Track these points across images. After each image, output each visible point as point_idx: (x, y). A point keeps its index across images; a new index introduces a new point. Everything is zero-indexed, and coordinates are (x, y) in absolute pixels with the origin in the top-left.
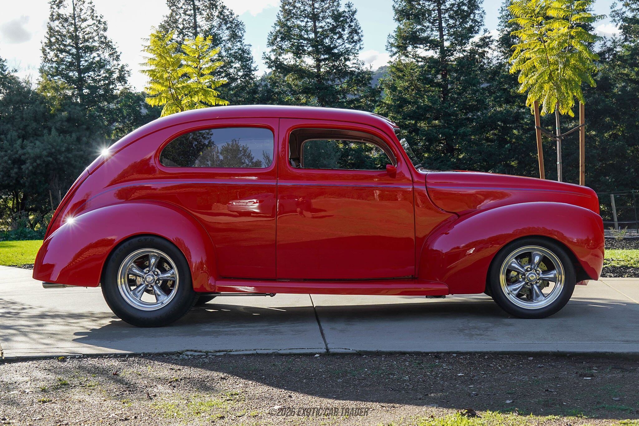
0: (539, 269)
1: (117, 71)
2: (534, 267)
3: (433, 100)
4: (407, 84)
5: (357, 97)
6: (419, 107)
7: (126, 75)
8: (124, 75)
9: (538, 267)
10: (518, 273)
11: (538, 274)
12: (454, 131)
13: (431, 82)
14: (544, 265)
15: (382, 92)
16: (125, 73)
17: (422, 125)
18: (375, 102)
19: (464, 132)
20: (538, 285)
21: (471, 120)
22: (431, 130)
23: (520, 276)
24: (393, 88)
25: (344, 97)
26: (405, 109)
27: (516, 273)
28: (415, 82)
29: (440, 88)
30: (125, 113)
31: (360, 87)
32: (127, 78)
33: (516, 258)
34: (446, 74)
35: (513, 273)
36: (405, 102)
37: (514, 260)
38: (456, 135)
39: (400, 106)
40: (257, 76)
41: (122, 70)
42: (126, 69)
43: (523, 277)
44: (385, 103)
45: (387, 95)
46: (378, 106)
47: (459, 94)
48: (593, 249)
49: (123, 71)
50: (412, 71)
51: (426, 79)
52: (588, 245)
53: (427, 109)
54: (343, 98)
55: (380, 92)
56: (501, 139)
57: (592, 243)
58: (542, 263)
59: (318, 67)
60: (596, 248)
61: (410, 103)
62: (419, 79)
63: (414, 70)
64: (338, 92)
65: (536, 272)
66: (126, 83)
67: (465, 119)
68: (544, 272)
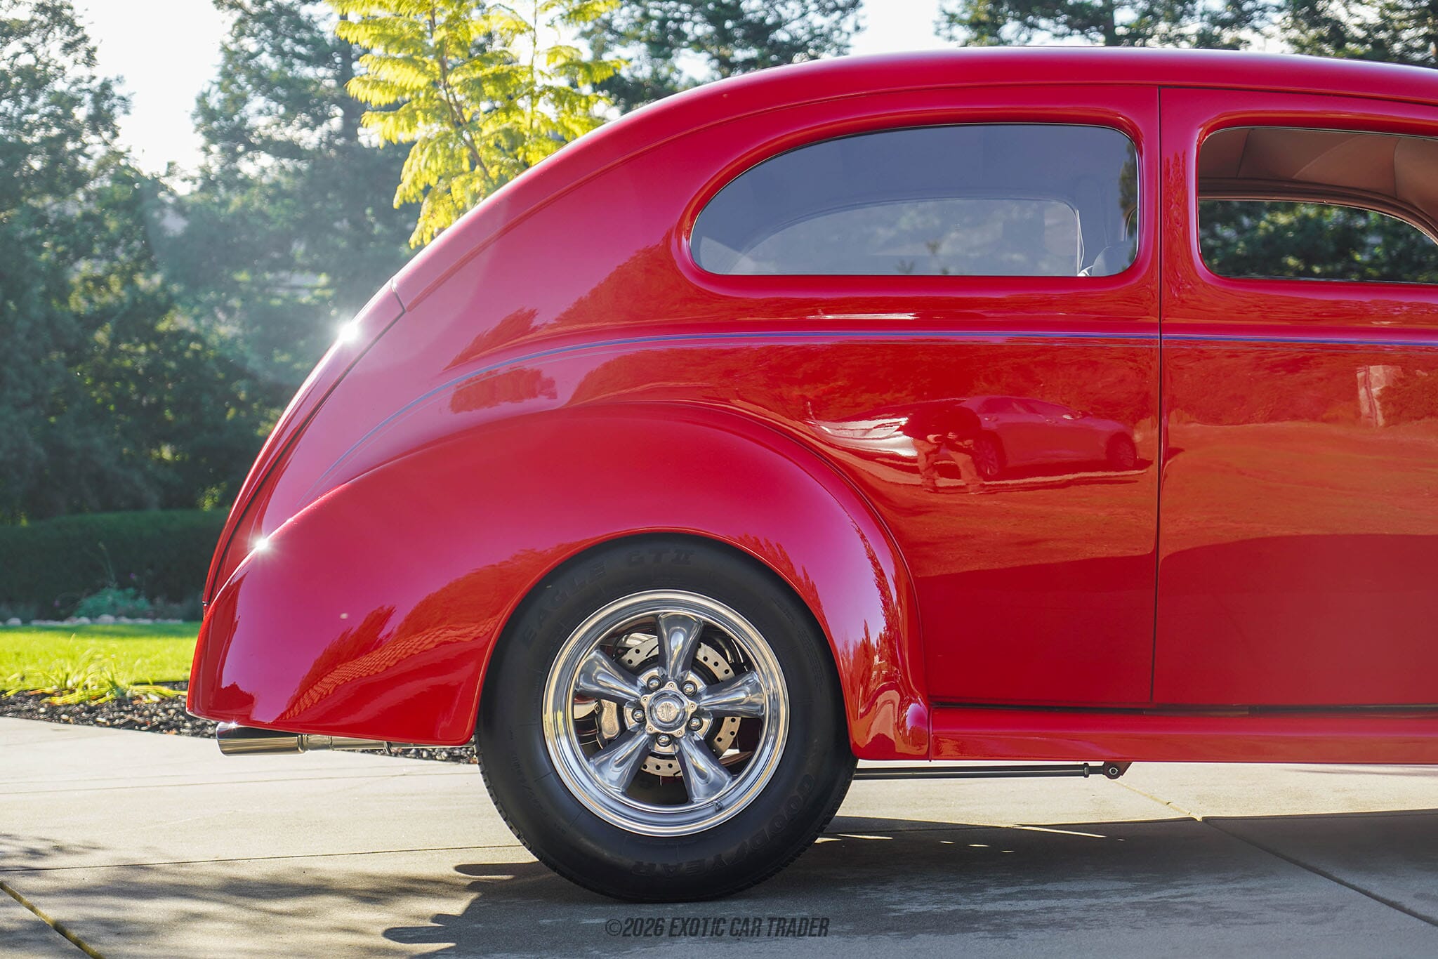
1: (88, 97)
7: (118, 111)
8: (109, 110)
16: (114, 106)
30: (113, 225)
32: (120, 120)
41: (103, 93)
42: (117, 90)
49: (107, 98)
66: (115, 135)
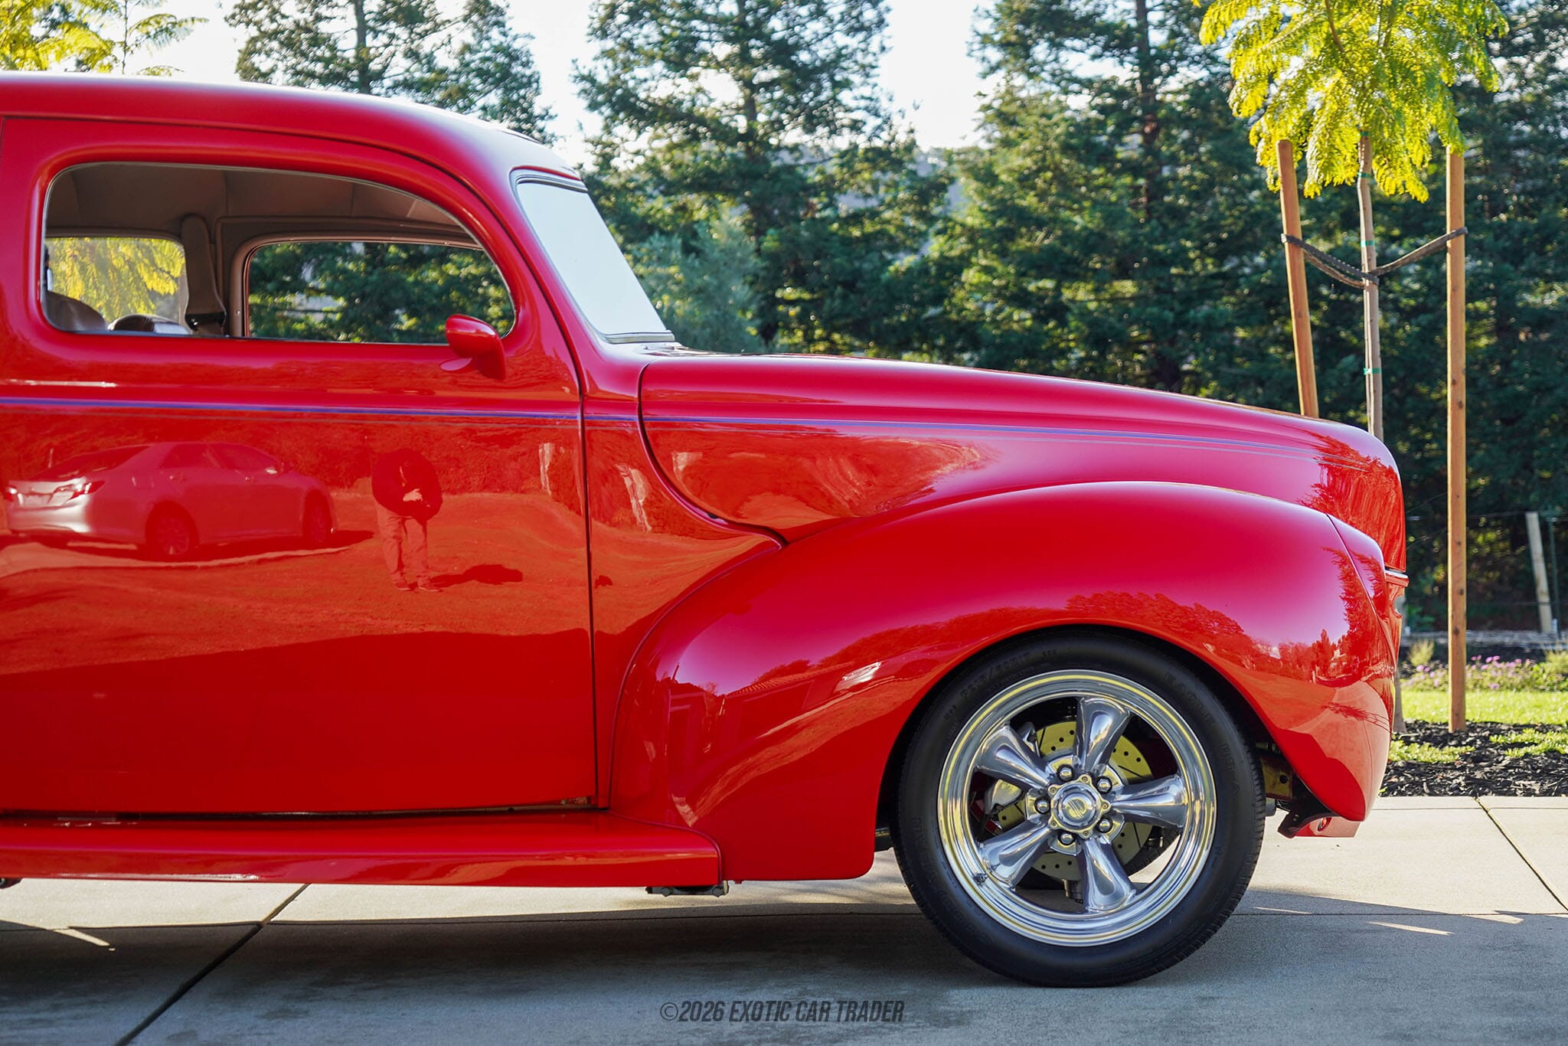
0: (1108, 772)
2: (1090, 762)
3: (1112, 216)
4: (1029, 162)
5: (873, 203)
6: (1067, 237)
9: (1104, 760)
10: (1025, 789)
11: (1107, 794)
12: (1179, 315)
13: (1105, 157)
14: (1135, 752)
15: (951, 188)
17: (1081, 293)
18: (931, 220)
19: (1209, 318)
20: (1105, 840)
21: (1230, 280)
22: (1106, 311)
23: (1030, 799)
24: (986, 177)
25: (831, 204)
26: (1023, 243)
27: (1015, 790)
28: (1053, 156)
29: (1136, 177)
31: (884, 171)
33: (1016, 724)
34: (1155, 132)
35: (1002, 793)
36: (1025, 219)
37: (1005, 732)
38: (1184, 325)
39: (1009, 234)
40: (553, 136)
43: (1042, 804)
44: (963, 225)
45: (970, 198)
46: (939, 233)
47: (1195, 196)
48: (1340, 683)
50: (1044, 121)
51: (1090, 146)
52: (1325, 670)
53: (1092, 242)
54: (825, 207)
55: (943, 188)
56: (1328, 340)
57: (1340, 661)
58: (1124, 743)
59: (750, 109)
60: (1356, 678)
61: (1040, 224)
62: (1066, 149)
63: (1049, 117)
64: (814, 190)
65: (1096, 785)
67: (1213, 276)
68: (1134, 784)
